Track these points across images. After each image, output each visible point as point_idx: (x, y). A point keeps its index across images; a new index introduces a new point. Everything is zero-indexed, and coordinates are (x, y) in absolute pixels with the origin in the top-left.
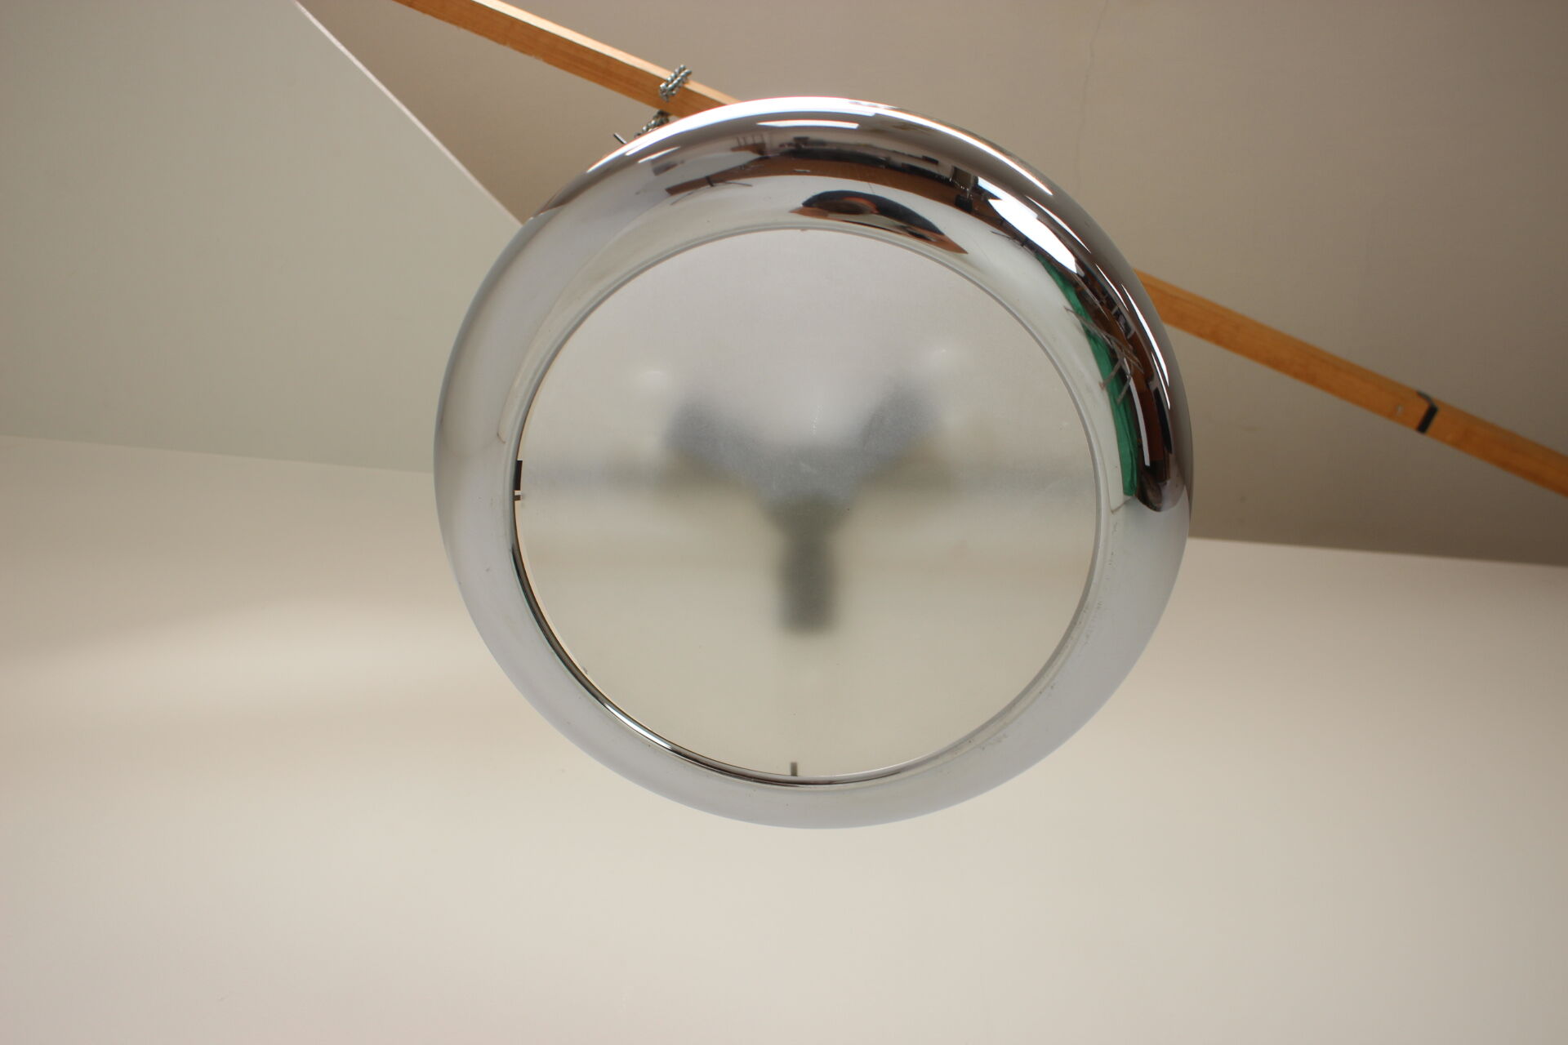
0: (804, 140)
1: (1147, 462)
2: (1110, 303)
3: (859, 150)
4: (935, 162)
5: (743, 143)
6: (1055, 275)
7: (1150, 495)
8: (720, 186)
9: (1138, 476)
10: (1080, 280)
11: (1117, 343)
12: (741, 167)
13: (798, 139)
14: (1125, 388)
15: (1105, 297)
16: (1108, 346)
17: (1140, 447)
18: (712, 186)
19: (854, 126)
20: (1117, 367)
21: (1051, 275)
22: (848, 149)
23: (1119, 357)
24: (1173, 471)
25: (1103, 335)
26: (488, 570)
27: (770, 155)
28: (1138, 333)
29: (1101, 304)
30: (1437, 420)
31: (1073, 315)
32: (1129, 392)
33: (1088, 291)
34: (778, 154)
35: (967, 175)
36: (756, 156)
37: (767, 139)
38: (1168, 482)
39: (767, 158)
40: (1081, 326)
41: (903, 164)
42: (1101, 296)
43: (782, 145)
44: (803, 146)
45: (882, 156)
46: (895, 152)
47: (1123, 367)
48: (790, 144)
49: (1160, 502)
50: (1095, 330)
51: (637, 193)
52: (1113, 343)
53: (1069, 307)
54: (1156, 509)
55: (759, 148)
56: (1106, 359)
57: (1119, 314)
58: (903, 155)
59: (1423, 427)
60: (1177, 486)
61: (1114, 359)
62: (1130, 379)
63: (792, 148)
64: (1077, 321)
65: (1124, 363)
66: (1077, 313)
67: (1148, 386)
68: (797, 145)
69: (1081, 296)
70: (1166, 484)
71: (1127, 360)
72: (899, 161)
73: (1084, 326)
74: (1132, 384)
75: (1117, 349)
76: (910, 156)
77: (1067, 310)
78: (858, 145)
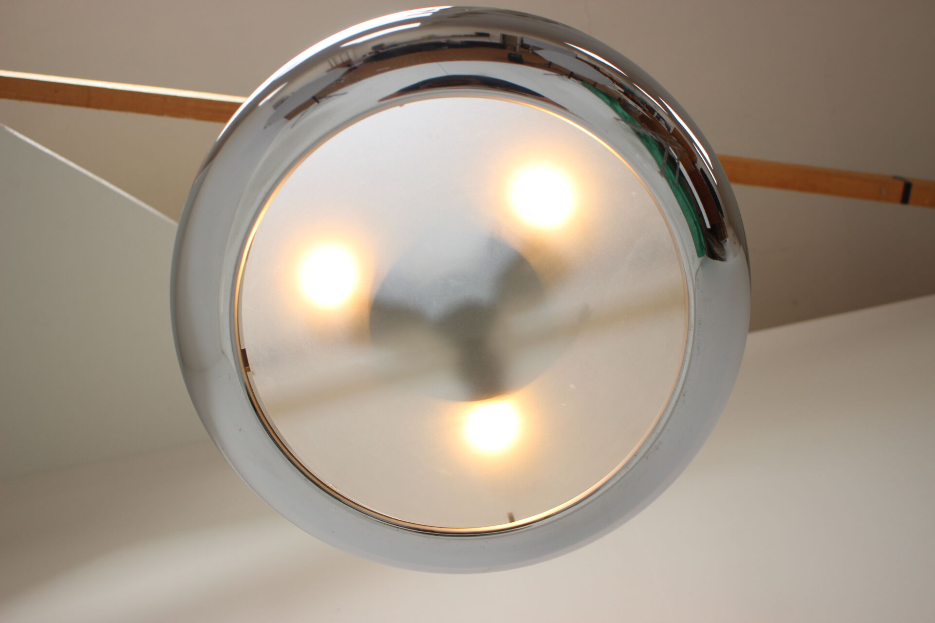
0: (381, 46)
1: (708, 226)
2: (651, 110)
3: (424, 42)
4: (487, 35)
5: (334, 65)
6: (602, 96)
7: (717, 250)
8: (323, 101)
9: (704, 237)
10: (622, 94)
11: (662, 138)
12: (336, 81)
13: (375, 48)
14: (677, 173)
15: (645, 106)
16: (656, 141)
17: (701, 215)
18: (318, 102)
19: (417, 25)
20: (666, 154)
21: (598, 96)
23: (665, 146)
24: (730, 232)
25: (649, 134)
26: (240, 430)
27: (356, 65)
28: (678, 129)
29: (644, 110)
30: (913, 193)
31: (623, 123)
32: (681, 173)
33: (630, 102)
34: (362, 63)
35: (514, 38)
36: (346, 69)
37: (351, 55)
38: (728, 239)
39: (355, 68)
40: (632, 131)
41: (462, 42)
42: (642, 105)
43: (364, 56)
44: (381, 51)
46: (454, 36)
47: (671, 154)
48: (370, 53)
49: (724, 254)
50: (643, 131)
51: (265, 127)
52: (658, 137)
53: (618, 117)
54: (722, 260)
55: (348, 64)
56: (657, 152)
57: (659, 117)
58: (460, 36)
59: (905, 199)
60: (735, 243)
61: (662, 149)
62: (679, 163)
63: (373, 54)
64: (627, 126)
65: (670, 150)
66: (625, 120)
67: (695, 167)
68: (376, 52)
69: (625, 106)
70: (726, 241)
71: (672, 148)
72: (458, 40)
73: (634, 130)
74: (681, 166)
75: (663, 142)
76: (466, 36)
77: (617, 120)
78: (424, 39)
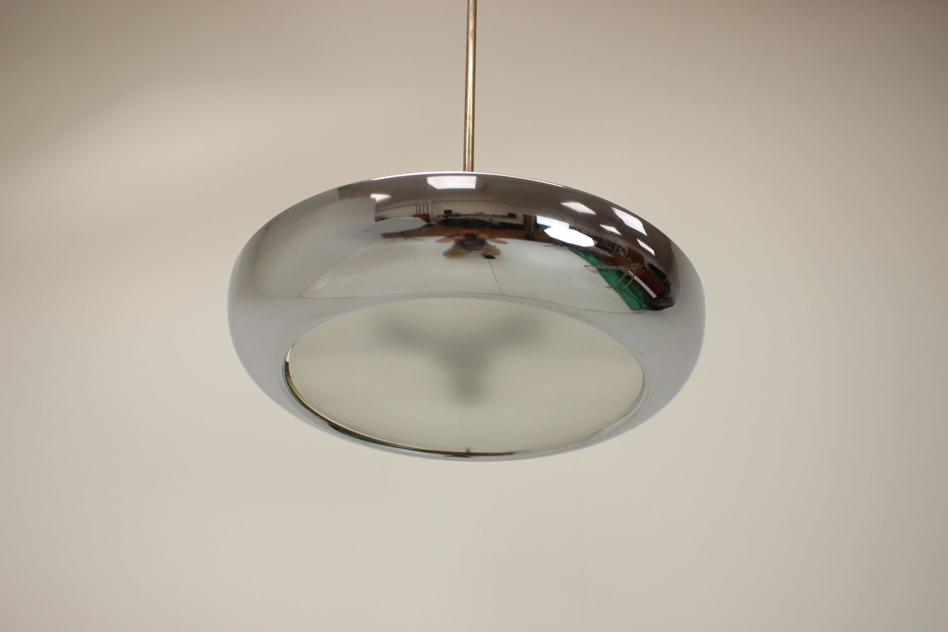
22: (471, 217)
34: (437, 223)
35: (530, 217)
45: (487, 220)
63: (444, 218)
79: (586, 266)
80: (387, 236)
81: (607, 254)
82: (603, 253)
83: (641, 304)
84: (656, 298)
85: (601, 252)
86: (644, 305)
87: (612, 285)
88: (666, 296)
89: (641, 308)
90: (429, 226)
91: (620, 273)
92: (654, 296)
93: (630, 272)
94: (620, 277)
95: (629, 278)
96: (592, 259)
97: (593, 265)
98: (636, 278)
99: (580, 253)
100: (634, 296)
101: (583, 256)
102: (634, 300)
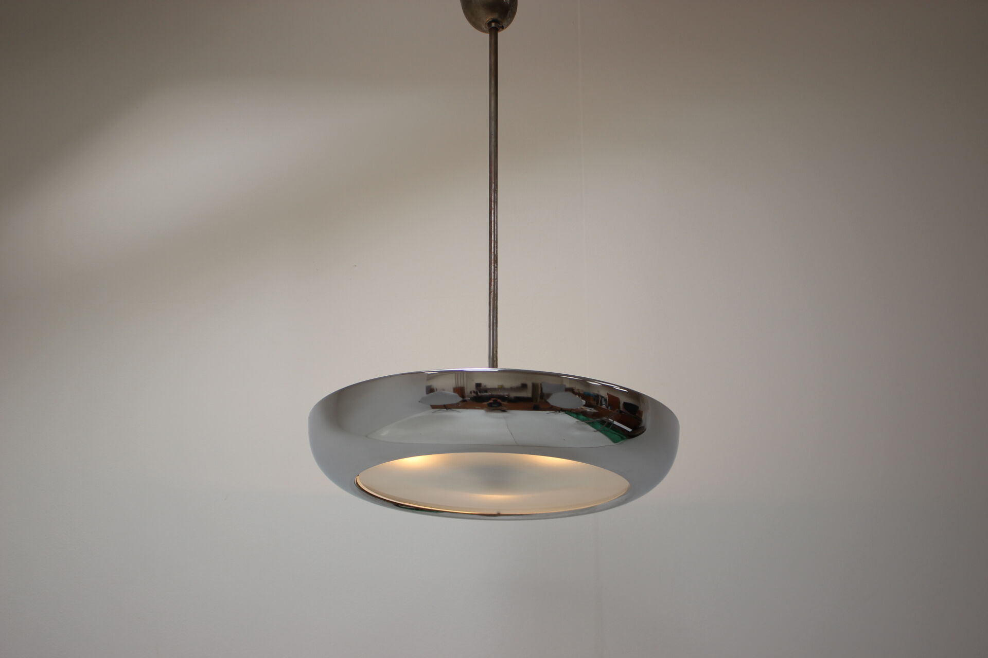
79: (577, 422)
80: (434, 407)
81: (593, 410)
82: (590, 411)
83: (621, 437)
84: (632, 431)
85: (588, 410)
86: (624, 437)
87: (598, 430)
88: (640, 427)
89: (622, 439)
90: (464, 401)
91: (603, 422)
92: (630, 430)
93: (610, 419)
94: (603, 425)
95: (610, 424)
96: (582, 417)
97: (583, 420)
98: (616, 423)
99: (573, 415)
100: (615, 432)
101: (575, 416)
102: (616, 435)
